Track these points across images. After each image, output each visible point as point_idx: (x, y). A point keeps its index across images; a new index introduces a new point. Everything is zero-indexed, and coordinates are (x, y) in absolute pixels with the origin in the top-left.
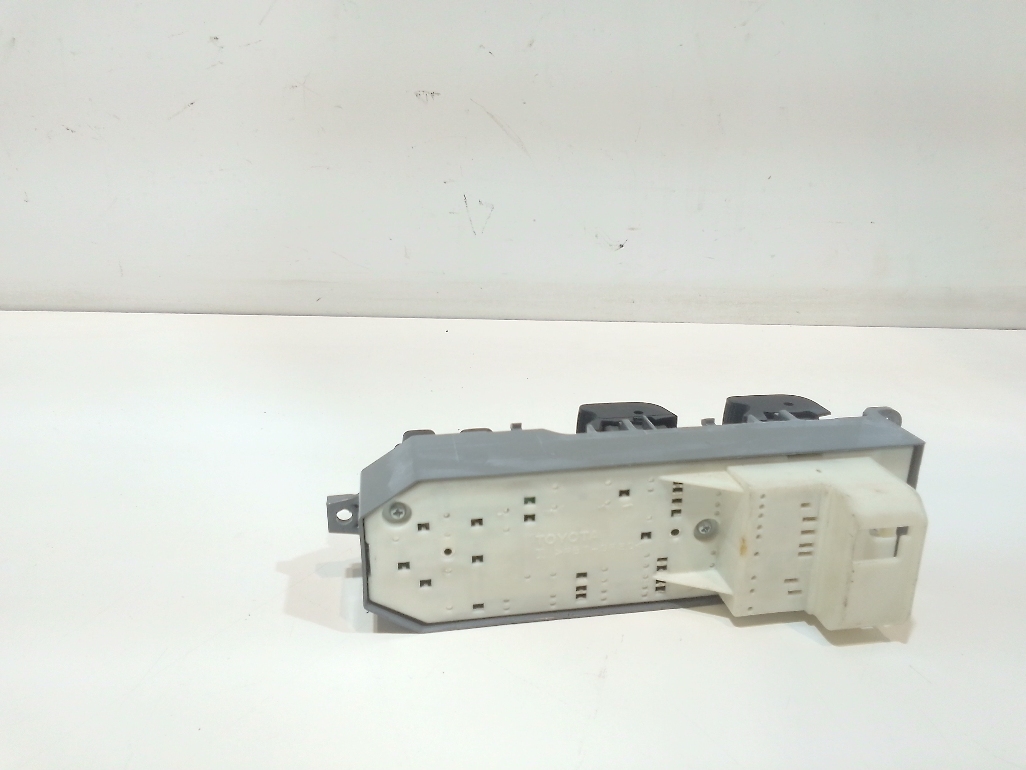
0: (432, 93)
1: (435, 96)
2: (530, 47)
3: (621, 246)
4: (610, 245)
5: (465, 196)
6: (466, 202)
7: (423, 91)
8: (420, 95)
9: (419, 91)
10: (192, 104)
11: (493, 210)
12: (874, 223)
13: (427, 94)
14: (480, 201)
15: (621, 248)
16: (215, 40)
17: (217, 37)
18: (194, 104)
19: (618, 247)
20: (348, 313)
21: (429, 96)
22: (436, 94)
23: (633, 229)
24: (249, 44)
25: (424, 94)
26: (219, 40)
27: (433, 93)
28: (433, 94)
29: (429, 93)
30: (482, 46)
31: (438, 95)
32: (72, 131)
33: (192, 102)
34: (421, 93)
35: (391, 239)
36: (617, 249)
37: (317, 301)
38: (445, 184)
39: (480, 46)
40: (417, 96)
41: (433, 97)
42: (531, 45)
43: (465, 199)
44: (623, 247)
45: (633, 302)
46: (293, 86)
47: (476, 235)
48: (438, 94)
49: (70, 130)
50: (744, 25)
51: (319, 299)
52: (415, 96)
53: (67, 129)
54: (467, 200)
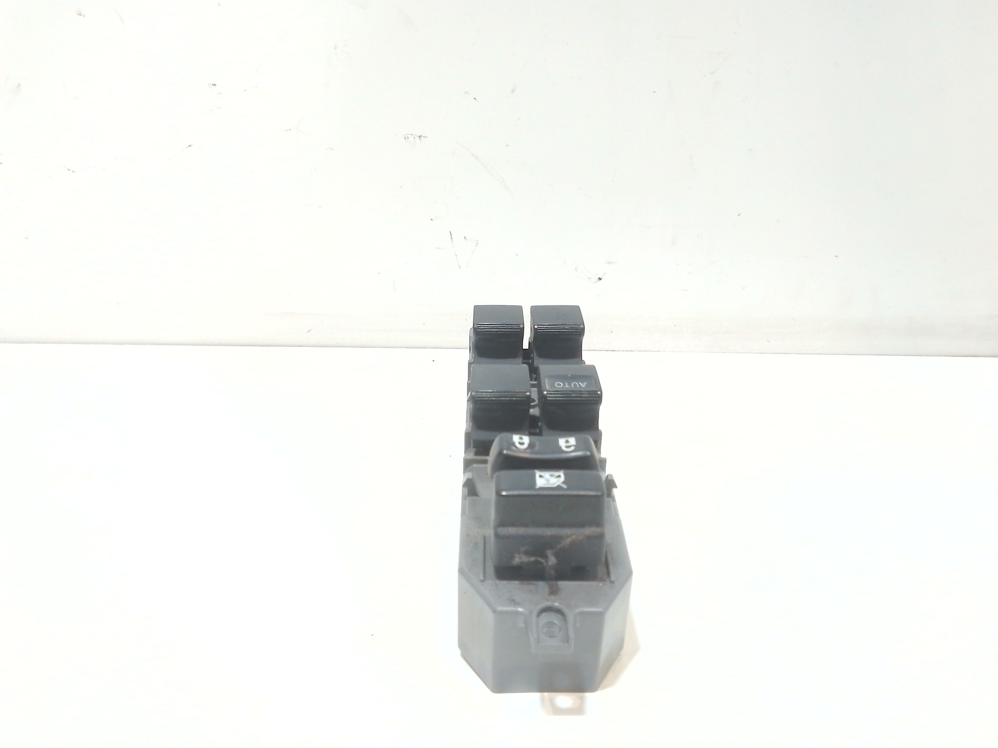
0: (420, 136)
1: (423, 139)
2: (513, 93)
3: (600, 279)
4: (589, 278)
5: (451, 232)
6: (451, 238)
7: (411, 135)
8: (408, 138)
9: (408, 134)
11: (477, 245)
12: (838, 257)
14: (465, 237)
16: (214, 86)
17: (215, 84)
18: (191, 146)
19: (597, 280)
20: (339, 345)
21: (417, 138)
22: (423, 137)
23: (610, 263)
24: (245, 91)
25: (412, 137)
26: (216, 86)
28: (420, 137)
29: (416, 136)
30: (467, 92)
32: (73, 172)
33: (190, 144)
34: (409, 136)
35: (379, 274)
36: (596, 282)
38: (432, 221)
41: (420, 140)
42: (513, 91)
43: (451, 235)
44: (601, 280)
45: (612, 332)
46: (287, 130)
47: (461, 269)
48: (425, 137)
49: (71, 171)
50: (713, 74)
51: (309, 331)
52: (404, 139)
53: (68, 170)
54: (453, 236)
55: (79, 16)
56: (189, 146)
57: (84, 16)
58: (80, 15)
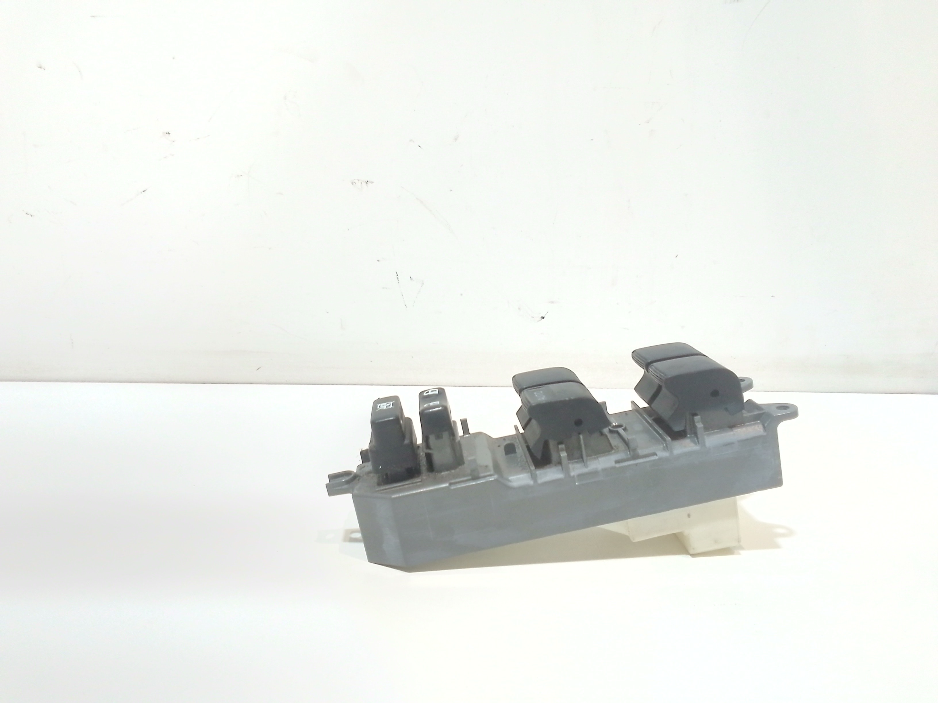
1: (369, 184)
2: (455, 141)
3: (543, 318)
4: (532, 317)
5: (397, 273)
6: (398, 278)
7: (358, 180)
8: (355, 183)
11: (423, 285)
12: (774, 297)
13: (362, 182)
14: (411, 278)
15: (543, 320)
16: (168, 135)
17: (169, 133)
18: (146, 191)
19: (540, 318)
20: (286, 381)
21: (364, 184)
22: (370, 182)
23: (553, 302)
24: (198, 139)
25: (359, 182)
27: (368, 181)
28: (367, 183)
30: (412, 140)
31: (372, 183)
32: (31, 216)
34: (356, 181)
35: (327, 313)
36: (539, 321)
37: (257, 370)
38: (378, 262)
39: (410, 141)
40: (352, 184)
41: (367, 185)
42: (456, 139)
43: (397, 276)
46: (238, 176)
47: (407, 308)
48: (372, 182)
50: (648, 123)
51: (259, 369)
52: (351, 184)
53: (27, 214)
54: (399, 276)
55: (40, 69)
56: (144, 191)
57: (44, 69)
58: (41, 67)
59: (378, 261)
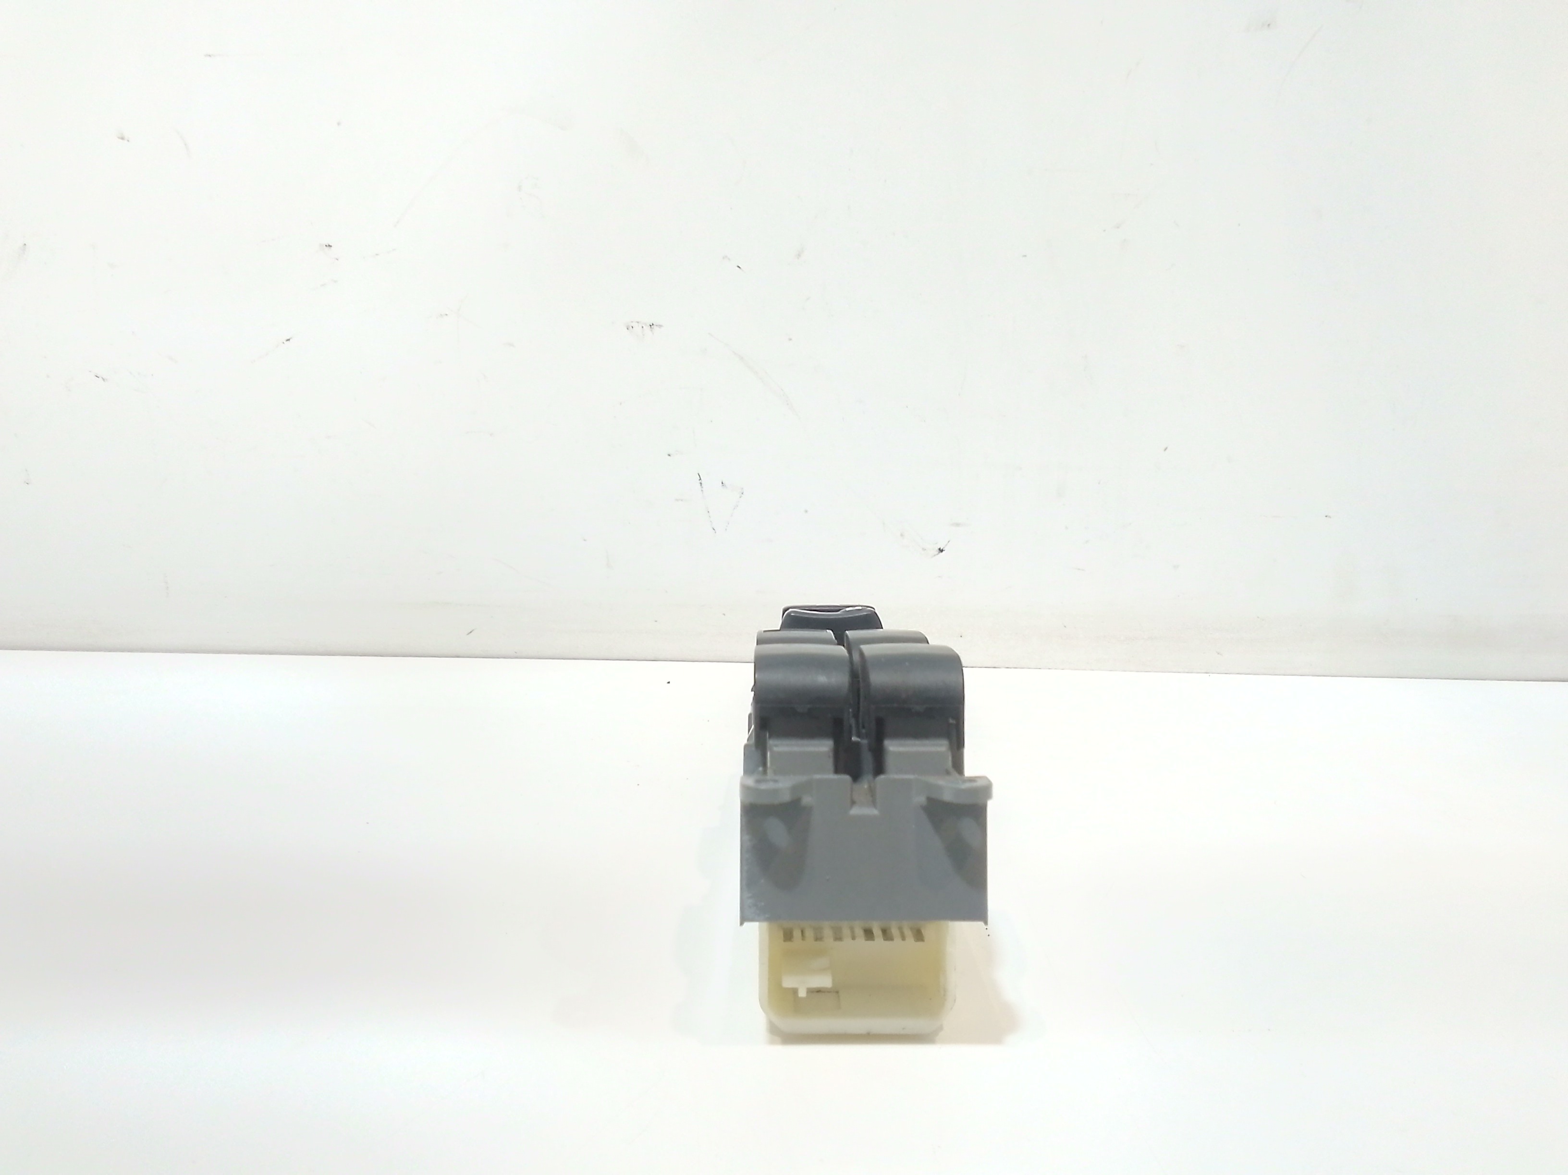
0: (651, 324)
1: (656, 328)
2: (798, 258)
3: (941, 551)
5: (700, 474)
6: (701, 483)
7: (638, 322)
8: (632, 327)
9: (632, 322)
10: (288, 340)
11: (742, 495)
12: (1330, 517)
13: (644, 326)
14: (722, 483)
15: (941, 554)
16: (328, 248)
17: (330, 245)
18: (291, 340)
19: (936, 551)
20: (516, 653)
21: (647, 328)
22: (657, 326)
23: (958, 525)
24: (377, 255)
25: (639, 326)
26: (332, 248)
27: (653, 324)
28: (652, 327)
29: (646, 324)
30: (726, 257)
31: (660, 328)
32: (104, 380)
33: (288, 338)
34: (634, 324)
35: (585, 540)
36: (935, 555)
37: (468, 634)
38: (669, 457)
39: (724, 258)
40: (628, 329)
41: (651, 331)
42: (799, 255)
43: (700, 479)
44: (943, 552)
45: (961, 636)
46: (441, 315)
47: (715, 533)
48: (660, 326)
49: (100, 378)
50: (1118, 227)
51: (471, 632)
52: (626, 329)
53: (97, 376)
54: (703, 481)
55: (121, 140)
56: (287, 340)
57: (128, 141)
58: (123, 138)
59: (669, 455)
